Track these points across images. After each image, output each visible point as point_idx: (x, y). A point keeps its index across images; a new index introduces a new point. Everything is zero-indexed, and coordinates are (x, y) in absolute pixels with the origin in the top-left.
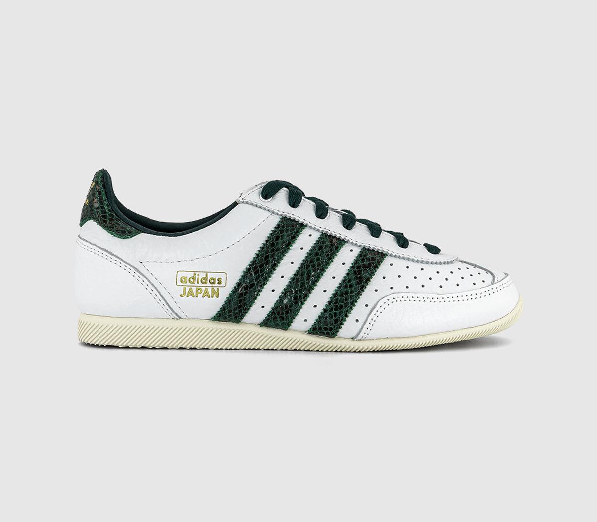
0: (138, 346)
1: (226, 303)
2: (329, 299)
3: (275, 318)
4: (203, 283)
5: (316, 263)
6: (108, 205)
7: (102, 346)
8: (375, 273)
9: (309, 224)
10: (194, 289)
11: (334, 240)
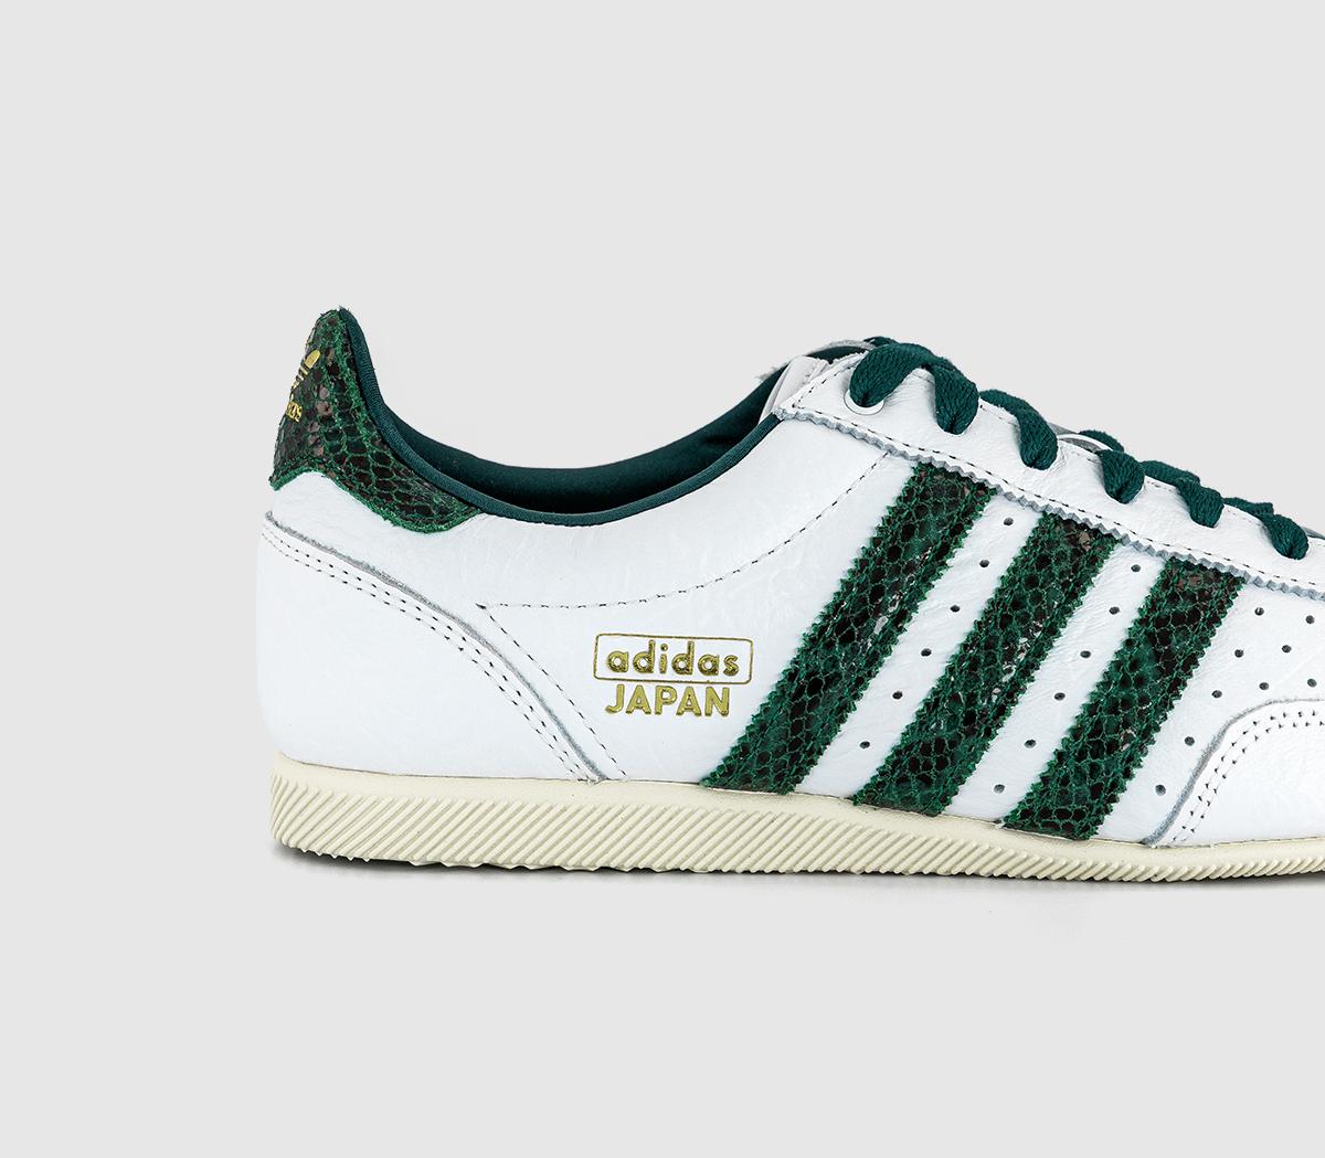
0: (473, 862)
1: (751, 734)
2: (1071, 723)
3: (903, 780)
4: (678, 670)
5: (1031, 608)
6: (367, 425)
7: (358, 862)
8: (1213, 640)
9: (1004, 486)
10: (650, 692)
11: (1084, 537)
